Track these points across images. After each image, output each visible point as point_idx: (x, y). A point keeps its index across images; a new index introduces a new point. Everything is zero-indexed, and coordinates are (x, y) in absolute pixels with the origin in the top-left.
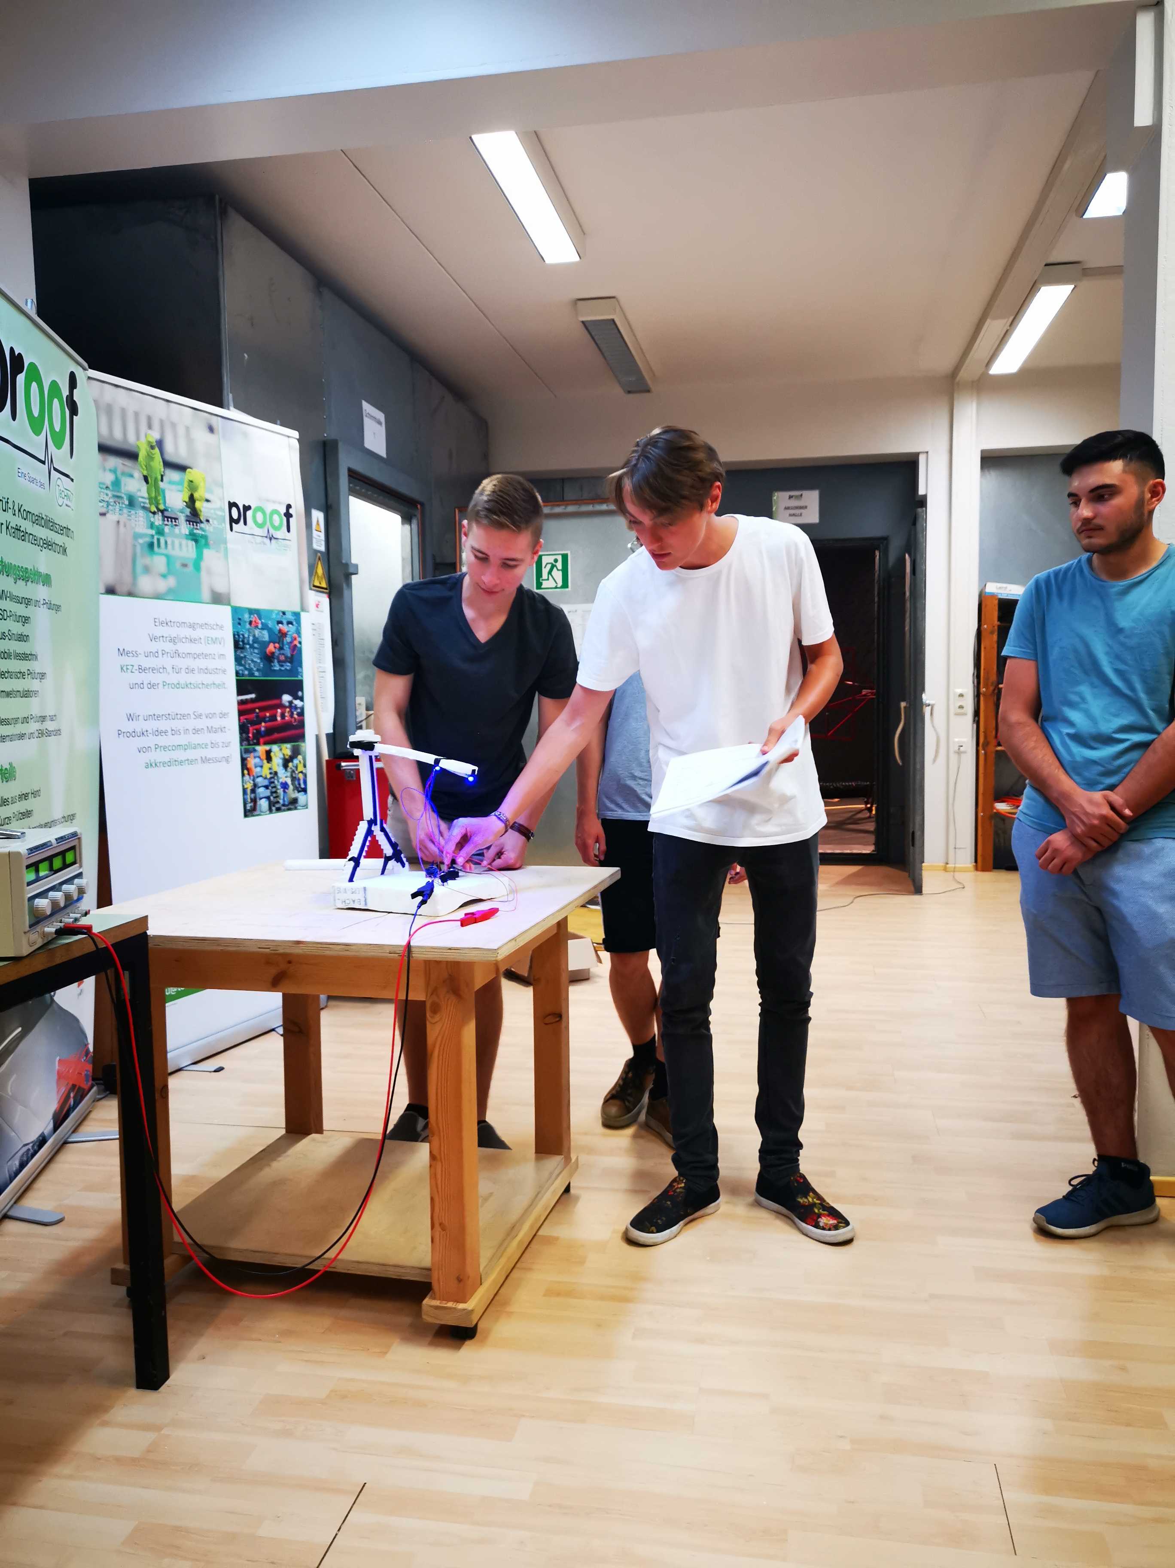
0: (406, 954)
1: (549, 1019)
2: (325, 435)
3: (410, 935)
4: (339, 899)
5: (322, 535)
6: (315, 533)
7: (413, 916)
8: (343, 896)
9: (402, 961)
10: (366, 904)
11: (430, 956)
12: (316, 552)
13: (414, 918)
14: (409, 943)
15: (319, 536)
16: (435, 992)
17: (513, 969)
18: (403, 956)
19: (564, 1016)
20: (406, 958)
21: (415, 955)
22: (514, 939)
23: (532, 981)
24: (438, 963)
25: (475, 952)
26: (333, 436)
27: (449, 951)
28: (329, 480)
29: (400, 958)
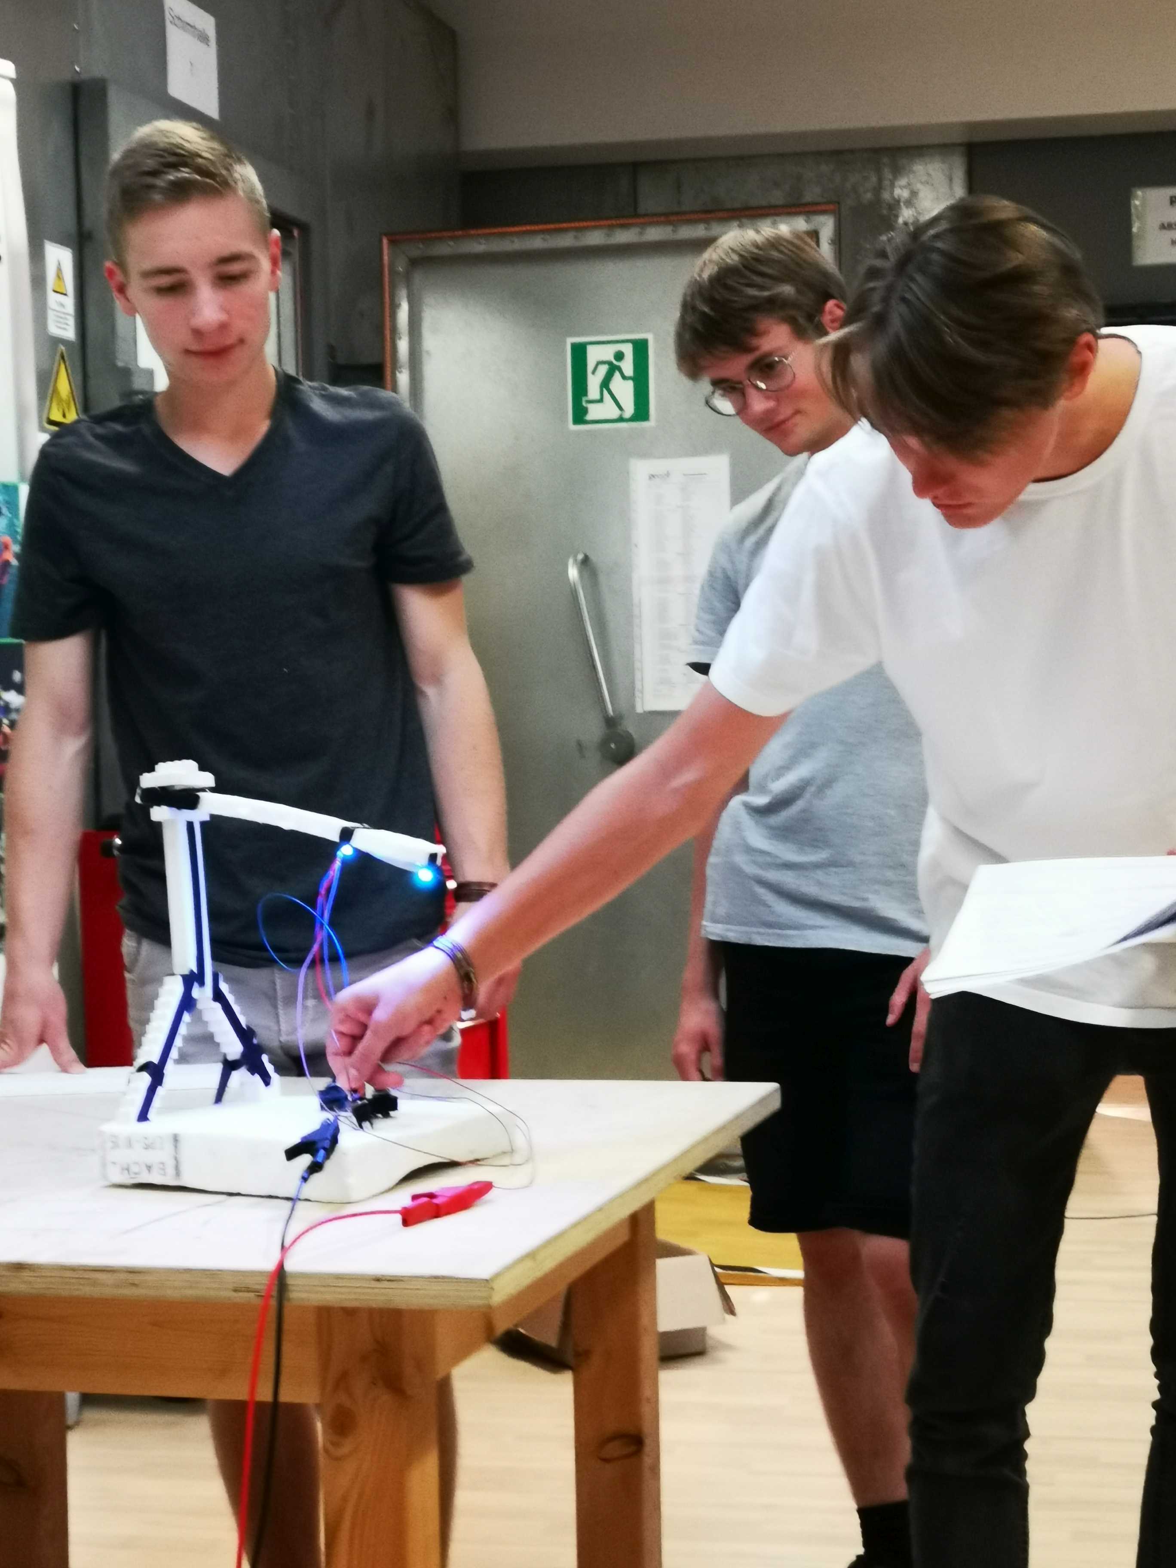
0: (274, 1293)
1: (614, 1449)
2: (78, 69)
3: (283, 1247)
4: (114, 1163)
5: (69, 303)
6: (53, 299)
7: (289, 1204)
8: (122, 1156)
9: (265, 1308)
10: (178, 1173)
11: (330, 1297)
12: (57, 341)
13: (293, 1209)
14: (281, 1267)
15: (62, 305)
16: (342, 1381)
17: (522, 1331)
18: (267, 1297)
19: (648, 1441)
20: (273, 1303)
21: (297, 1295)
22: (531, 1255)
23: (569, 1358)
24: (350, 1312)
25: (436, 1288)
26: (97, 71)
27: (378, 1285)
28: (85, 176)
29: (259, 1302)
